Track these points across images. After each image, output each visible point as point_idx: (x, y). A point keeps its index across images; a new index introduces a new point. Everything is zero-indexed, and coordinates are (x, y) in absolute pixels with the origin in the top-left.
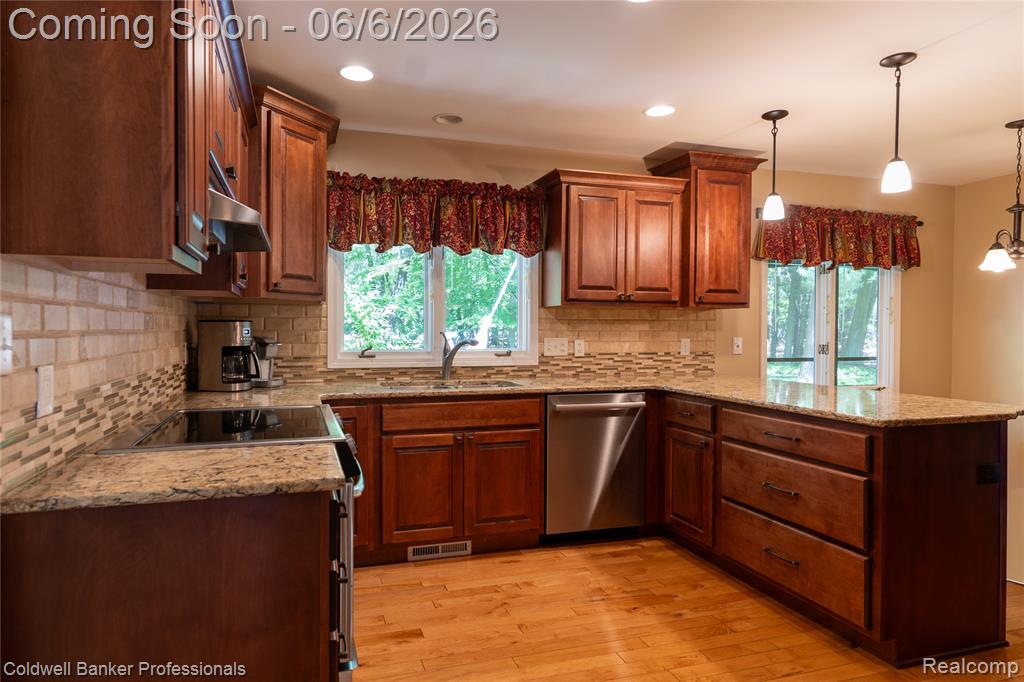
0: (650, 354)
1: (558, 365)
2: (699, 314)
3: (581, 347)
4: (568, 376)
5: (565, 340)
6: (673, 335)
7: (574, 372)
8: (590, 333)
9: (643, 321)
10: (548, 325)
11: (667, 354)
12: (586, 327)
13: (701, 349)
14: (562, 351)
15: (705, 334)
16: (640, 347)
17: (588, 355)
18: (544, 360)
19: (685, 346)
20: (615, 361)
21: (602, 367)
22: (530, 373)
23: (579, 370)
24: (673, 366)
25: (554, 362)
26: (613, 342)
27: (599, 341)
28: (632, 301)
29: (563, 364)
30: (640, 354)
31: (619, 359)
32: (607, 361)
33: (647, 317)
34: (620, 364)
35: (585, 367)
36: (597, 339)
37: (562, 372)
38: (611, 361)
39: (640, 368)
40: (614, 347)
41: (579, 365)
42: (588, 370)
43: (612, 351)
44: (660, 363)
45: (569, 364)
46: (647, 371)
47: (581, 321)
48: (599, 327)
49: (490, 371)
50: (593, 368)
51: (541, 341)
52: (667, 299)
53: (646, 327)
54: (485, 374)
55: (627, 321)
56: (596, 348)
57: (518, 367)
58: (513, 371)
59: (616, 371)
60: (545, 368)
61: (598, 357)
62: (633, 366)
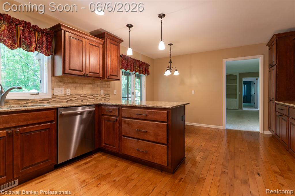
0: (92, 94)
1: (60, 98)
2: (106, 82)
3: (69, 92)
4: (64, 102)
5: (63, 89)
6: (99, 89)
7: (66, 101)
8: (72, 87)
9: (90, 84)
10: (56, 84)
11: (97, 94)
12: (70, 85)
13: (106, 93)
14: (62, 93)
15: (107, 88)
16: (89, 92)
17: (71, 95)
18: (54, 96)
19: (102, 92)
20: (81, 97)
21: (77, 98)
22: (48, 101)
23: (68, 100)
24: (99, 98)
25: (58, 97)
26: (80, 90)
27: (76, 90)
28: (88, 76)
29: (62, 98)
30: (89, 94)
31: (82, 96)
32: (78, 97)
33: (91, 82)
34: (83, 97)
35: (70, 99)
36: (75, 89)
37: (62, 101)
38: (80, 97)
39: (89, 99)
40: (80, 92)
41: (68, 98)
42: (71, 100)
43: (80, 93)
44: (95, 97)
45: (64, 98)
46: (91, 99)
47: (69, 83)
48: (75, 85)
49: (28, 101)
50: (73, 99)
51: (53, 89)
52: (98, 76)
53: (91, 86)
54: (25, 103)
55: (85, 83)
56: (74, 92)
57: (42, 99)
58: (39, 101)
59: (81, 100)
60: (54, 99)
61: (75, 95)
62: (87, 98)
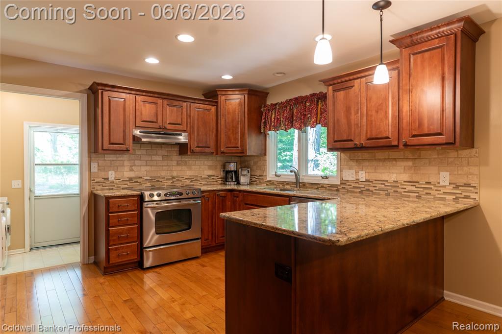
0: (413, 183)
1: (351, 185)
2: (460, 152)
3: (363, 176)
4: (356, 192)
5: (354, 172)
6: (433, 170)
7: (360, 190)
8: (369, 167)
9: (407, 159)
10: (345, 163)
11: (427, 183)
12: (367, 163)
13: (462, 181)
14: (352, 177)
15: (466, 169)
16: (404, 177)
17: (367, 181)
18: (343, 182)
19: (445, 178)
20: (386, 186)
21: (377, 188)
23: (362, 189)
24: (432, 192)
25: (349, 184)
26: (384, 173)
27: (375, 172)
29: (353, 185)
30: (405, 182)
31: (389, 184)
32: (380, 185)
33: (410, 156)
34: (390, 188)
35: (366, 188)
36: (373, 171)
37: (353, 190)
38: (383, 186)
39: (404, 192)
40: (385, 177)
41: (363, 186)
42: (368, 190)
43: (383, 179)
44: (422, 189)
45: (357, 185)
46: (411, 194)
47: (364, 160)
48: (375, 163)
49: (318, 186)
50: (371, 189)
51: (341, 171)
53: (410, 163)
54: (316, 187)
55: (395, 159)
56: (373, 176)
57: (331, 185)
58: (328, 187)
59: (386, 192)
60: (344, 186)
61: (374, 182)
62: (399, 190)
